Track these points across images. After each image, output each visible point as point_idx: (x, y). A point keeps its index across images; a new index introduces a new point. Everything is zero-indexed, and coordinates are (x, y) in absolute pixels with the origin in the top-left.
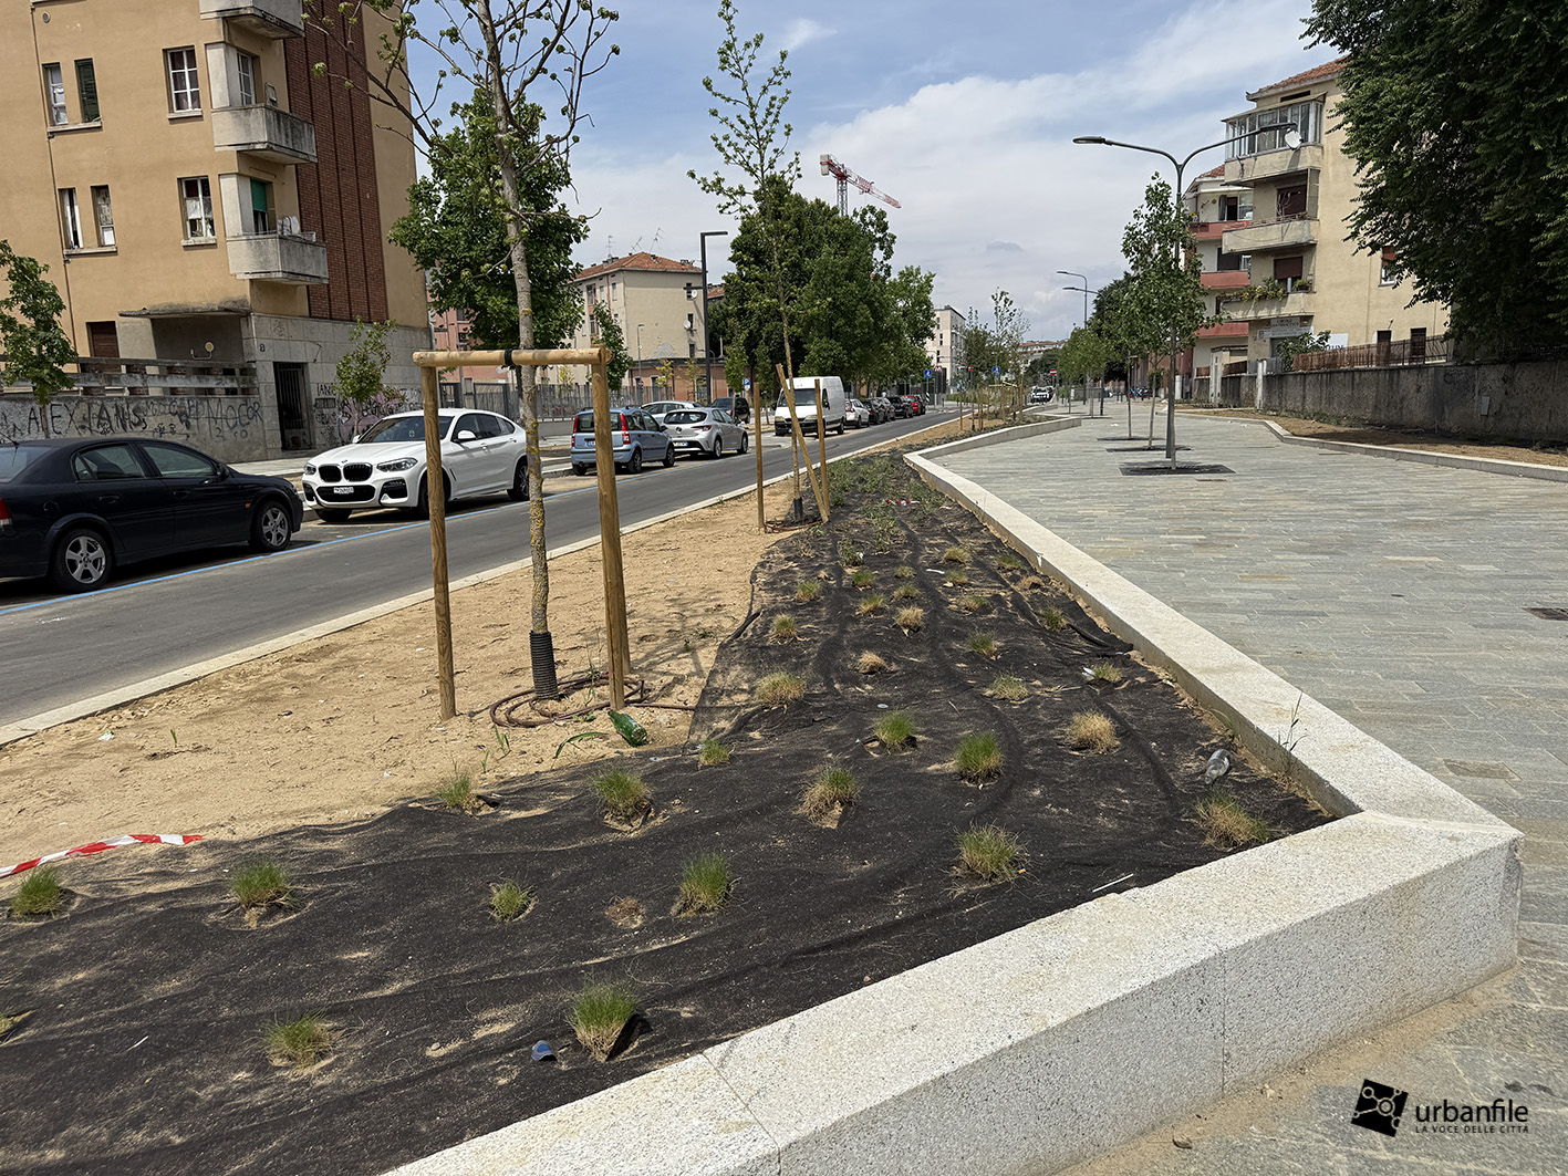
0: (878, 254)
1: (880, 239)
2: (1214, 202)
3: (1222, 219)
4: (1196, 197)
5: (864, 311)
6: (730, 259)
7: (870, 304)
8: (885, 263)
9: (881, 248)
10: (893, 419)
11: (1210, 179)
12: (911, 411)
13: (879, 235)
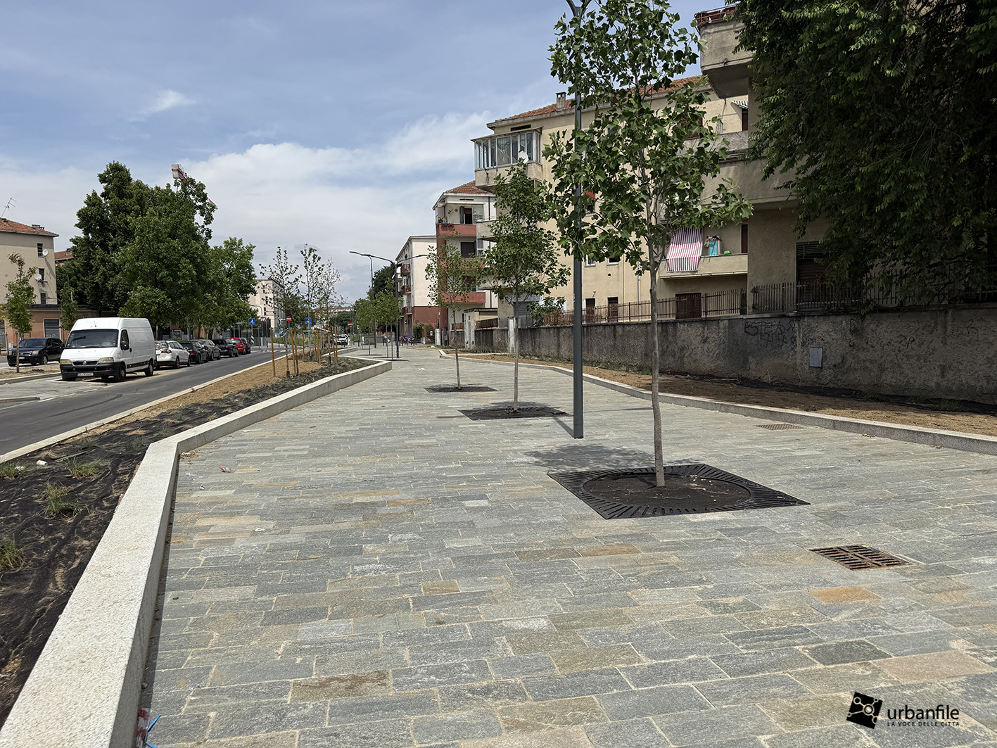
0: (199, 219)
1: (200, 207)
2: (456, 210)
3: (462, 222)
4: (444, 207)
5: (186, 266)
6: (77, 225)
7: (193, 260)
8: (206, 227)
9: (202, 214)
10: (218, 358)
11: (453, 194)
12: (236, 351)
13: (199, 204)
